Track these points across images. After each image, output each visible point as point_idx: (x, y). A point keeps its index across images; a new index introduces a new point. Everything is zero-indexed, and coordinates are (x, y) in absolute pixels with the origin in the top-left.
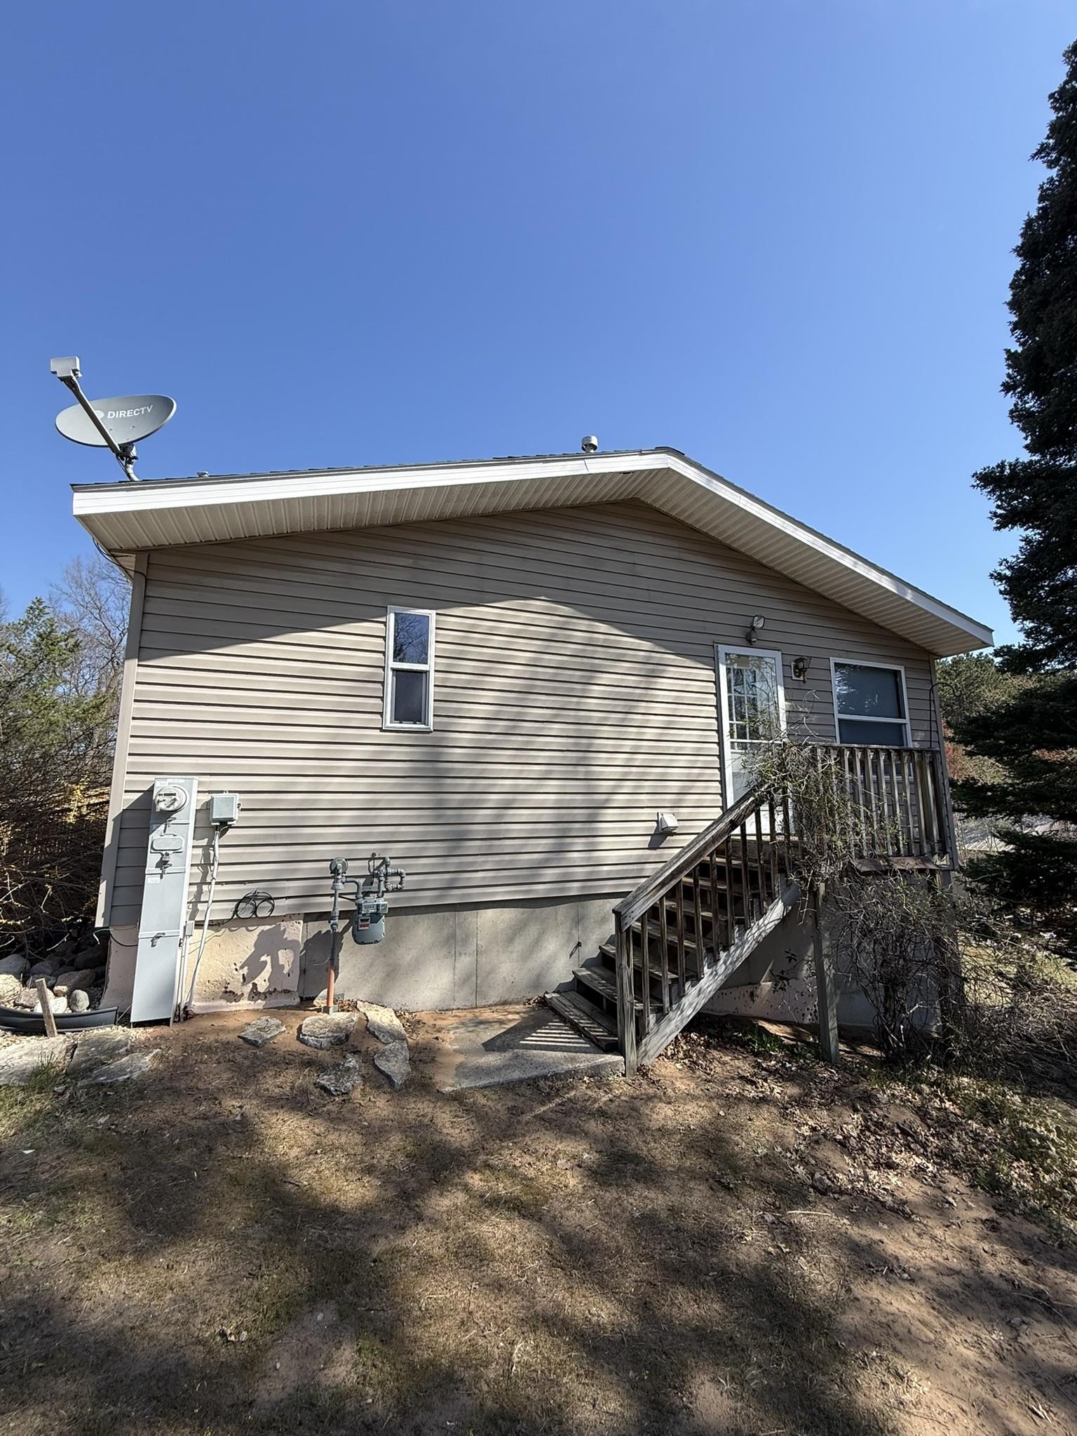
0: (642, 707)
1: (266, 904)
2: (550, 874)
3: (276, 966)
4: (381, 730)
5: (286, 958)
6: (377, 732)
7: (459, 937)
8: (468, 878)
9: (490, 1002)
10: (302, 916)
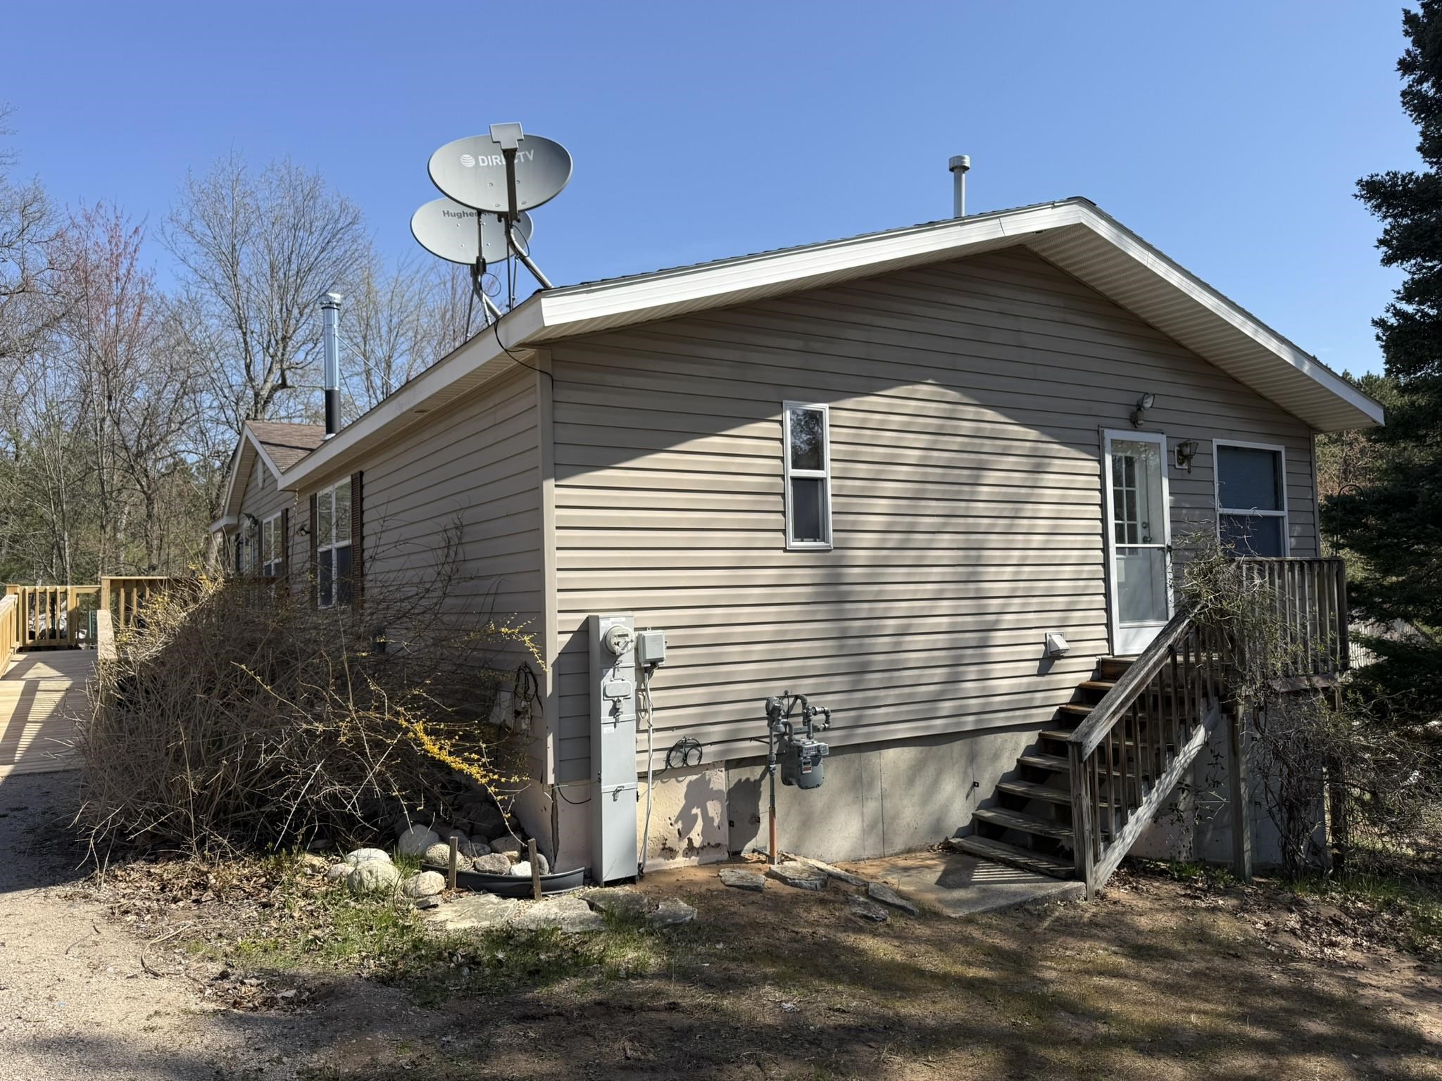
0: (1029, 509)
1: (695, 752)
2: (947, 707)
3: (707, 820)
4: (785, 550)
5: (715, 809)
6: (780, 553)
7: (865, 781)
8: (873, 715)
9: (897, 851)
10: (724, 764)
